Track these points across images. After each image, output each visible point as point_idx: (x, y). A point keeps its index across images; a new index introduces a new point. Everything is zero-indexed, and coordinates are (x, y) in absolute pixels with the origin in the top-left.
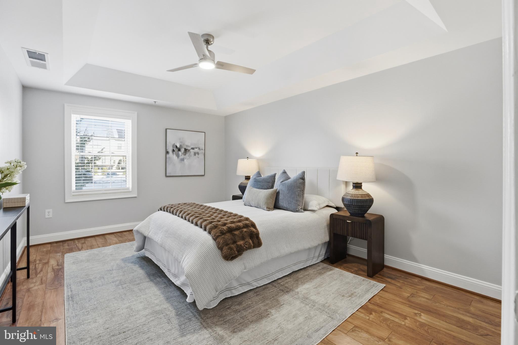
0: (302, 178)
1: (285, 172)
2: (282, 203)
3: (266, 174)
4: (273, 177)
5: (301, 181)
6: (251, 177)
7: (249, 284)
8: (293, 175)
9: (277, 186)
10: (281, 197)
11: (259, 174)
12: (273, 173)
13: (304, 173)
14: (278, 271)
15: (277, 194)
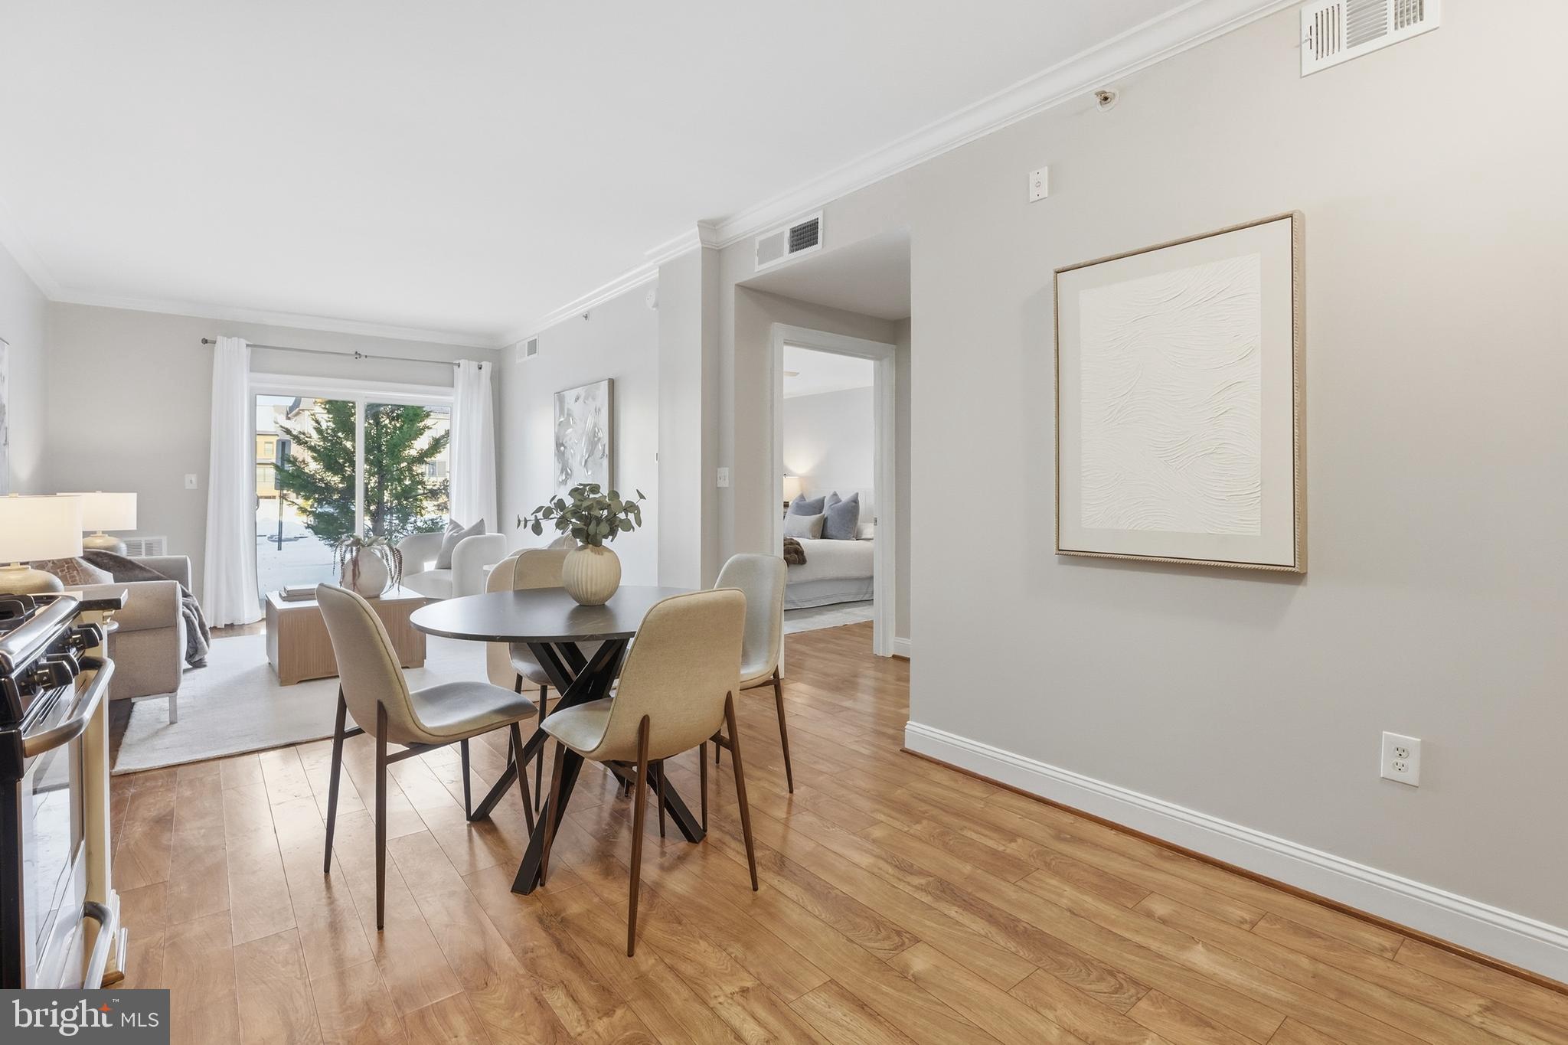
0: (855, 501)
1: (835, 494)
2: (830, 530)
3: (812, 498)
4: (822, 501)
5: (854, 504)
6: (790, 504)
7: (793, 602)
8: (845, 498)
9: (826, 512)
10: (829, 523)
11: (802, 497)
12: (821, 496)
13: (857, 494)
14: (823, 598)
15: (825, 520)
